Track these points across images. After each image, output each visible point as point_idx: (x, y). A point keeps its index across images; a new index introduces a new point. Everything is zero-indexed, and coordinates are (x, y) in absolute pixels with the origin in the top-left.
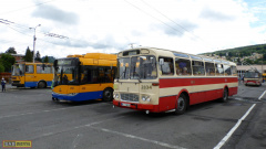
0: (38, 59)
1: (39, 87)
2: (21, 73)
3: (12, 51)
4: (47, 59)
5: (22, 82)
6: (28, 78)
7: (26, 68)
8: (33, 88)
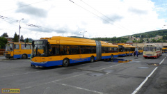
0: (22, 40)
1: (22, 58)
2: (11, 49)
3: (5, 35)
4: (27, 40)
5: (12, 55)
6: (16, 52)
7: (14, 46)
8: (19, 59)
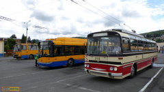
0: (29, 41)
1: (29, 59)
2: (19, 50)
3: (14, 36)
4: (34, 41)
5: (19, 56)
6: (23, 53)
7: (22, 47)
8: (26, 59)
